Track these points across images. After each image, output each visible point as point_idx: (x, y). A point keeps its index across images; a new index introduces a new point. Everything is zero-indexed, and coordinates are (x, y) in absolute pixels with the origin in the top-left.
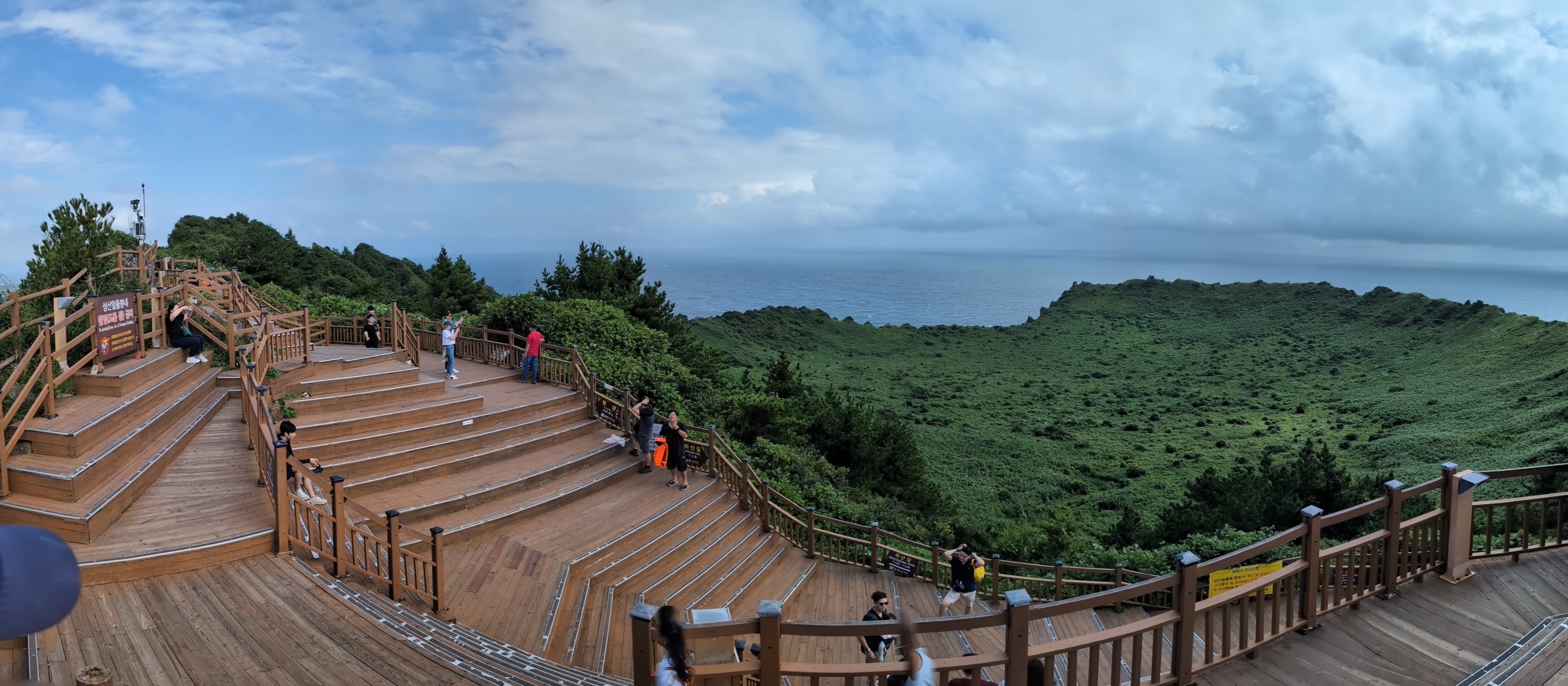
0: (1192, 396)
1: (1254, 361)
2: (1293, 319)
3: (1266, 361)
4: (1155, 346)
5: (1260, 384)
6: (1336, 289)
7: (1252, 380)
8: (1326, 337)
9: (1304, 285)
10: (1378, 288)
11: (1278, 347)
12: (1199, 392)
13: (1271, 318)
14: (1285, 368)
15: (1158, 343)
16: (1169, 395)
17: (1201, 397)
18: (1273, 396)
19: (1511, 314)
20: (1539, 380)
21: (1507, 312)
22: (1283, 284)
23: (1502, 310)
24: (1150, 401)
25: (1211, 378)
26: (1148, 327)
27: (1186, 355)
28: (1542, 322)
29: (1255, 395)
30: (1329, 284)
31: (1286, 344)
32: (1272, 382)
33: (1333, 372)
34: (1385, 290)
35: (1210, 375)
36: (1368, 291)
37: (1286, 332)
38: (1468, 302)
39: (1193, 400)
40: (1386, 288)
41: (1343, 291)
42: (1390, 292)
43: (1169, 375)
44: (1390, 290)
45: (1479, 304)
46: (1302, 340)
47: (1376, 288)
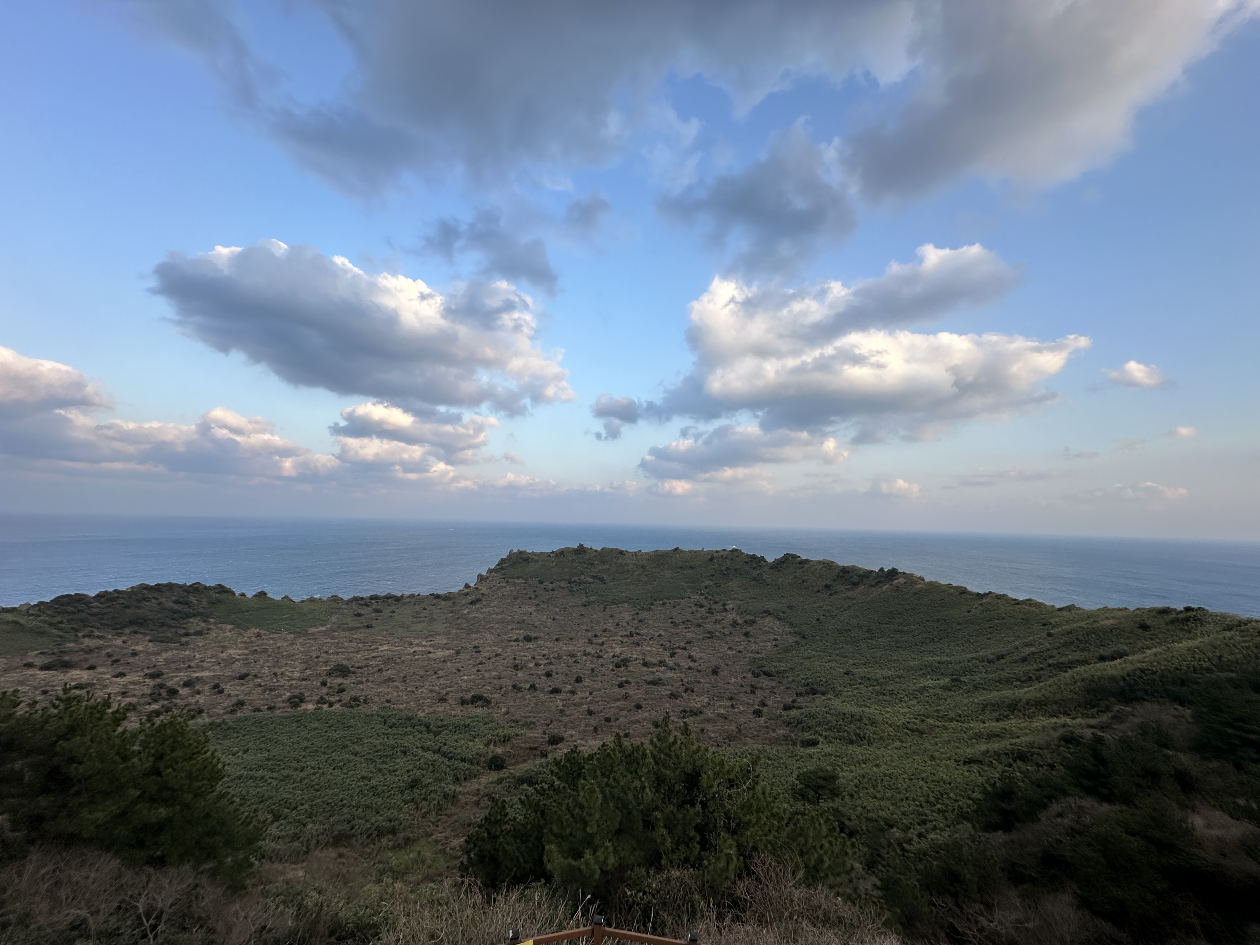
0: (614, 656)
1: (673, 622)
2: (707, 584)
3: (684, 622)
4: (582, 609)
5: (678, 645)
7: (669, 641)
9: (717, 552)
11: (694, 609)
12: (621, 653)
13: (687, 582)
14: (701, 630)
17: (623, 656)
18: (690, 657)
21: (927, 581)
22: (698, 551)
23: (922, 579)
24: (575, 662)
25: (631, 640)
26: (578, 591)
27: (611, 616)
30: (741, 551)
31: (702, 606)
32: (688, 642)
33: (746, 635)
34: (794, 557)
36: (778, 558)
37: (701, 595)
38: (882, 570)
39: (616, 661)
41: (753, 557)
44: (799, 557)
45: (893, 573)
47: (785, 555)
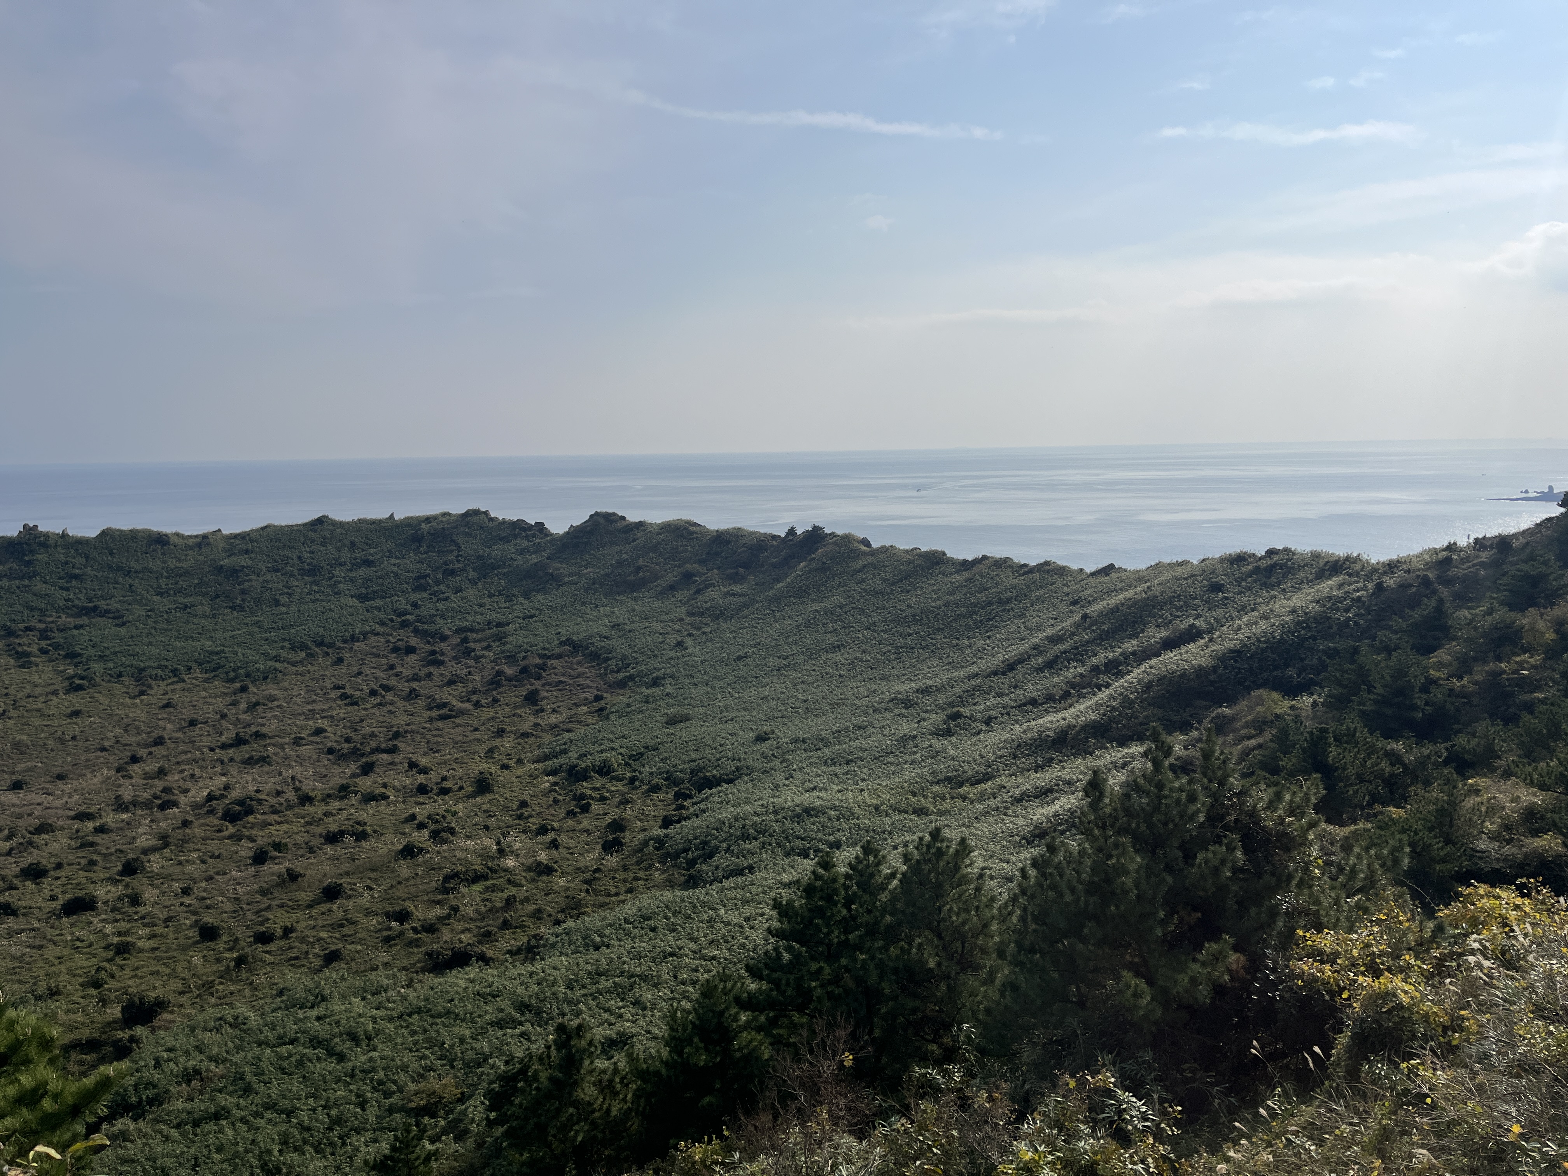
0: (210, 798)
1: (344, 696)
2: (414, 597)
3: (373, 693)
4: (73, 697)
5: (373, 744)
6: (504, 522)
7: (348, 740)
8: (499, 625)
9: (428, 520)
10: (597, 514)
11: (393, 659)
12: (227, 787)
13: (363, 598)
14: (421, 703)
15: (80, 688)
16: (148, 805)
17: (236, 794)
18: (412, 765)
19: (884, 550)
20: (976, 675)
21: (875, 545)
22: (380, 521)
23: (866, 542)
24: (101, 830)
25: (244, 752)
26: (43, 651)
27: (168, 705)
28: (952, 562)
29: (367, 769)
30: (486, 513)
31: (410, 650)
32: (397, 735)
33: (532, 698)
34: (612, 518)
35: (239, 741)
36: (576, 523)
37: (404, 625)
38: (792, 532)
39: (220, 807)
40: (614, 514)
41: (519, 528)
42: (624, 523)
43: (135, 759)
44: (623, 518)
45: (816, 536)
46: (444, 638)
47: (591, 516)
